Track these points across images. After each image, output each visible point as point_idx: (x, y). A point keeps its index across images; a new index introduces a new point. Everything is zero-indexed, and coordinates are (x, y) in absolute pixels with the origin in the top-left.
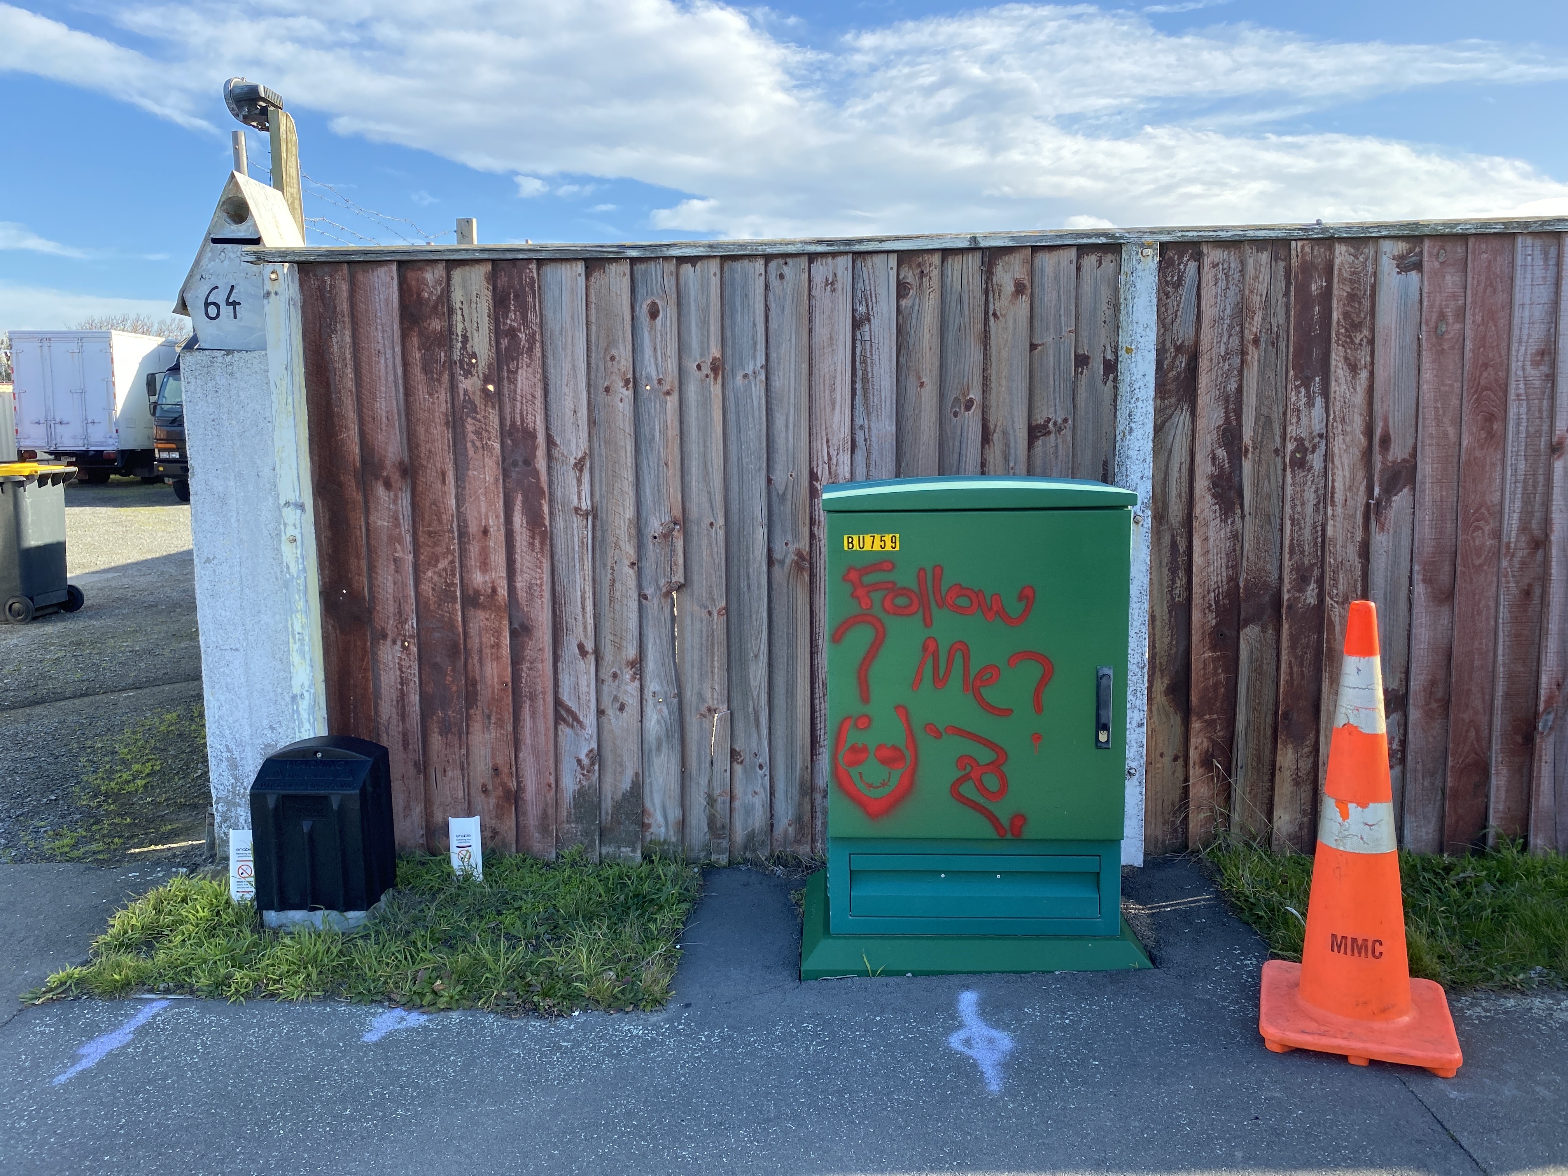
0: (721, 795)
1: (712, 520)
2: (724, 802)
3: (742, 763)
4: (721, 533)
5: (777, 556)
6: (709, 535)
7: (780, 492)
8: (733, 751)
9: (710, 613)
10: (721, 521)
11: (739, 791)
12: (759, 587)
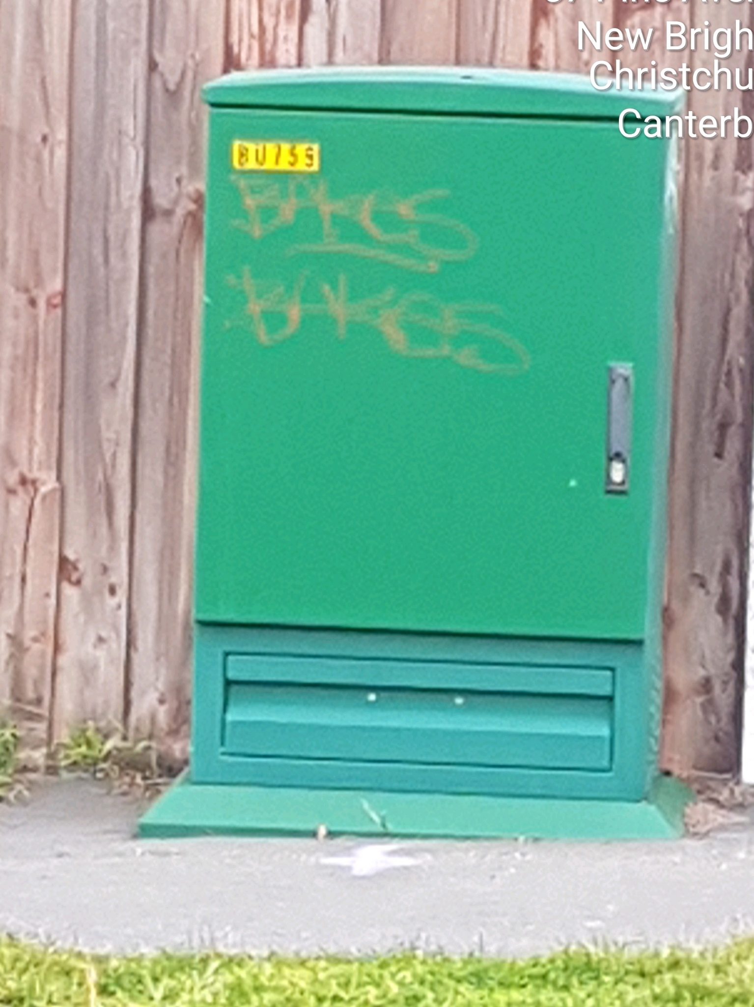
0: (35, 640)
1: (46, 130)
2: (43, 654)
3: (78, 583)
4: (61, 153)
5: (161, 201)
6: (38, 159)
7: (172, 86)
8: (63, 561)
9: (33, 303)
10: (61, 134)
11: (69, 636)
12: (124, 255)
